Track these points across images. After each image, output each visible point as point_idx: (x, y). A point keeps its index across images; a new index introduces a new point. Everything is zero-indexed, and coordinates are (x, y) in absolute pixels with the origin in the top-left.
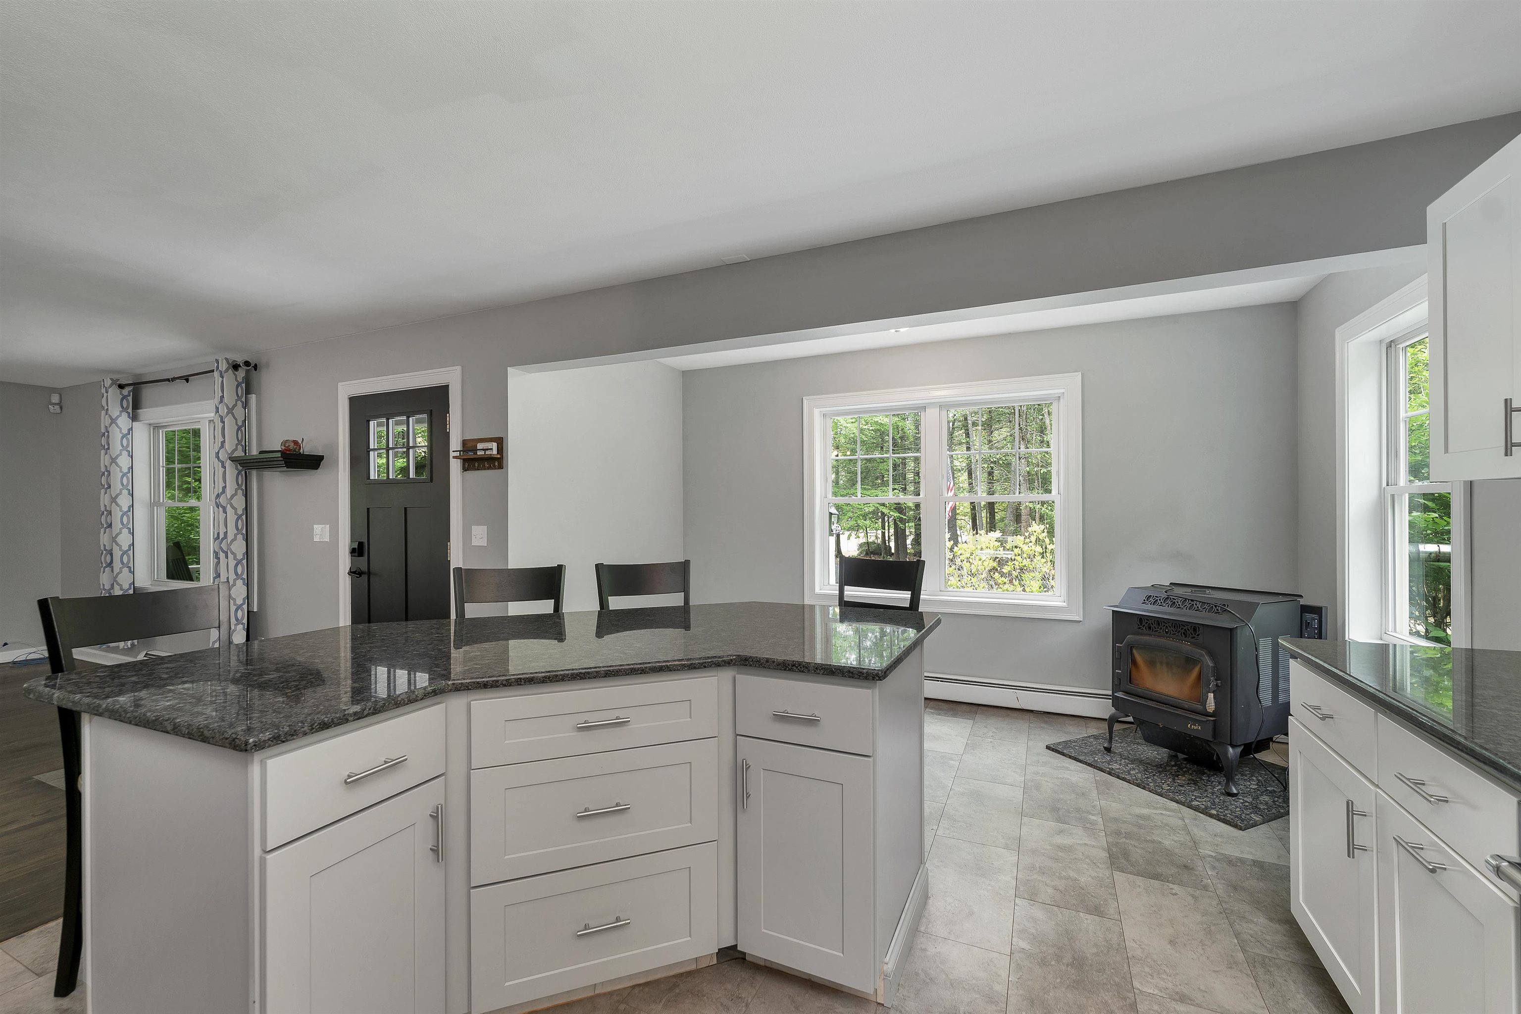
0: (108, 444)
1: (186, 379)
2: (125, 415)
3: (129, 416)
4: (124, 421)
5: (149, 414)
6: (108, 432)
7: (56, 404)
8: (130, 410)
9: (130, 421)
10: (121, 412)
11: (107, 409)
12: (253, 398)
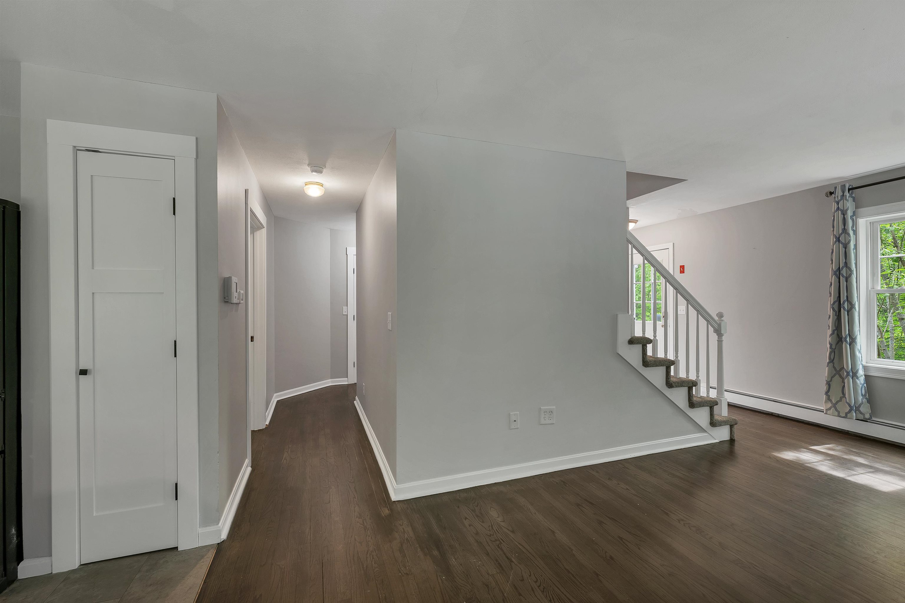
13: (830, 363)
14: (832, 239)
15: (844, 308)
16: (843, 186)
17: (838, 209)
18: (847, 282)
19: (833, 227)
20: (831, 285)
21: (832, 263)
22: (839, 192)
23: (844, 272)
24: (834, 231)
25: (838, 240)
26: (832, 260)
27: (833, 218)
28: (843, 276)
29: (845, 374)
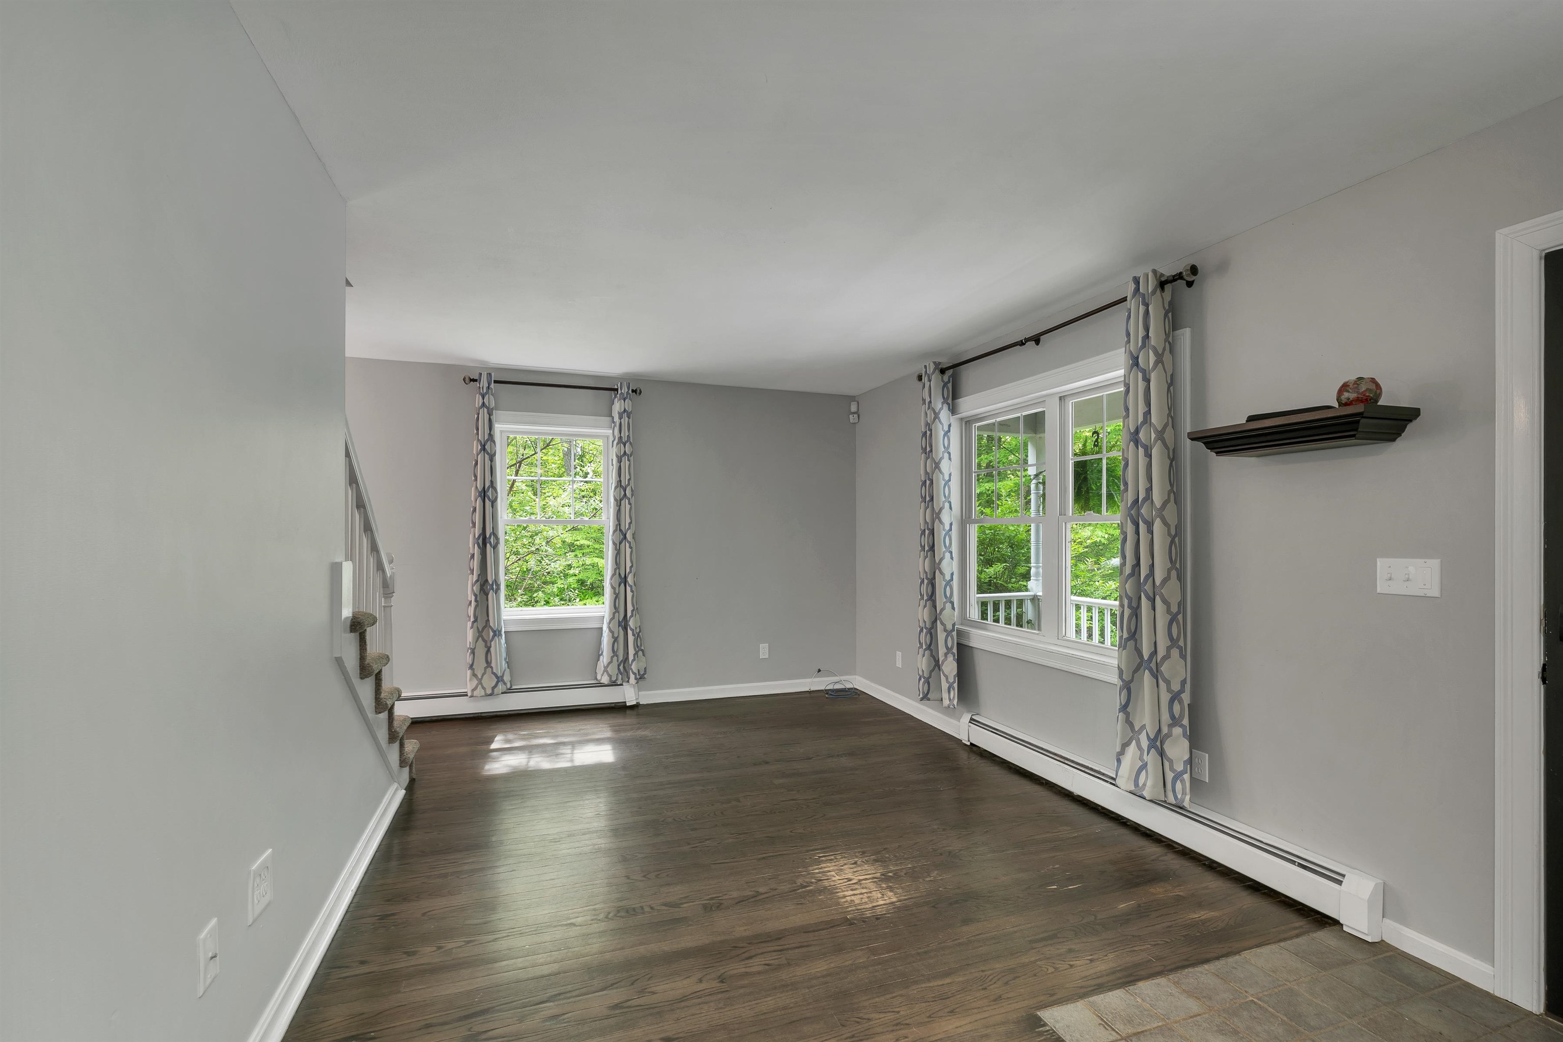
0: (931, 446)
1: (1036, 339)
2: (945, 407)
3: (949, 409)
4: (944, 415)
5: (970, 405)
6: (931, 430)
7: (854, 413)
8: (950, 401)
9: (950, 415)
10: (943, 403)
11: (930, 402)
12: (1185, 336)
13: (475, 622)
14: (476, 447)
15: (490, 543)
16: (489, 375)
17: (483, 404)
18: (492, 508)
19: (477, 429)
20: (475, 510)
21: (476, 480)
22: (484, 382)
23: (490, 493)
24: (478, 434)
25: (483, 448)
26: (476, 476)
27: (476, 416)
28: (489, 499)
29: (491, 634)
